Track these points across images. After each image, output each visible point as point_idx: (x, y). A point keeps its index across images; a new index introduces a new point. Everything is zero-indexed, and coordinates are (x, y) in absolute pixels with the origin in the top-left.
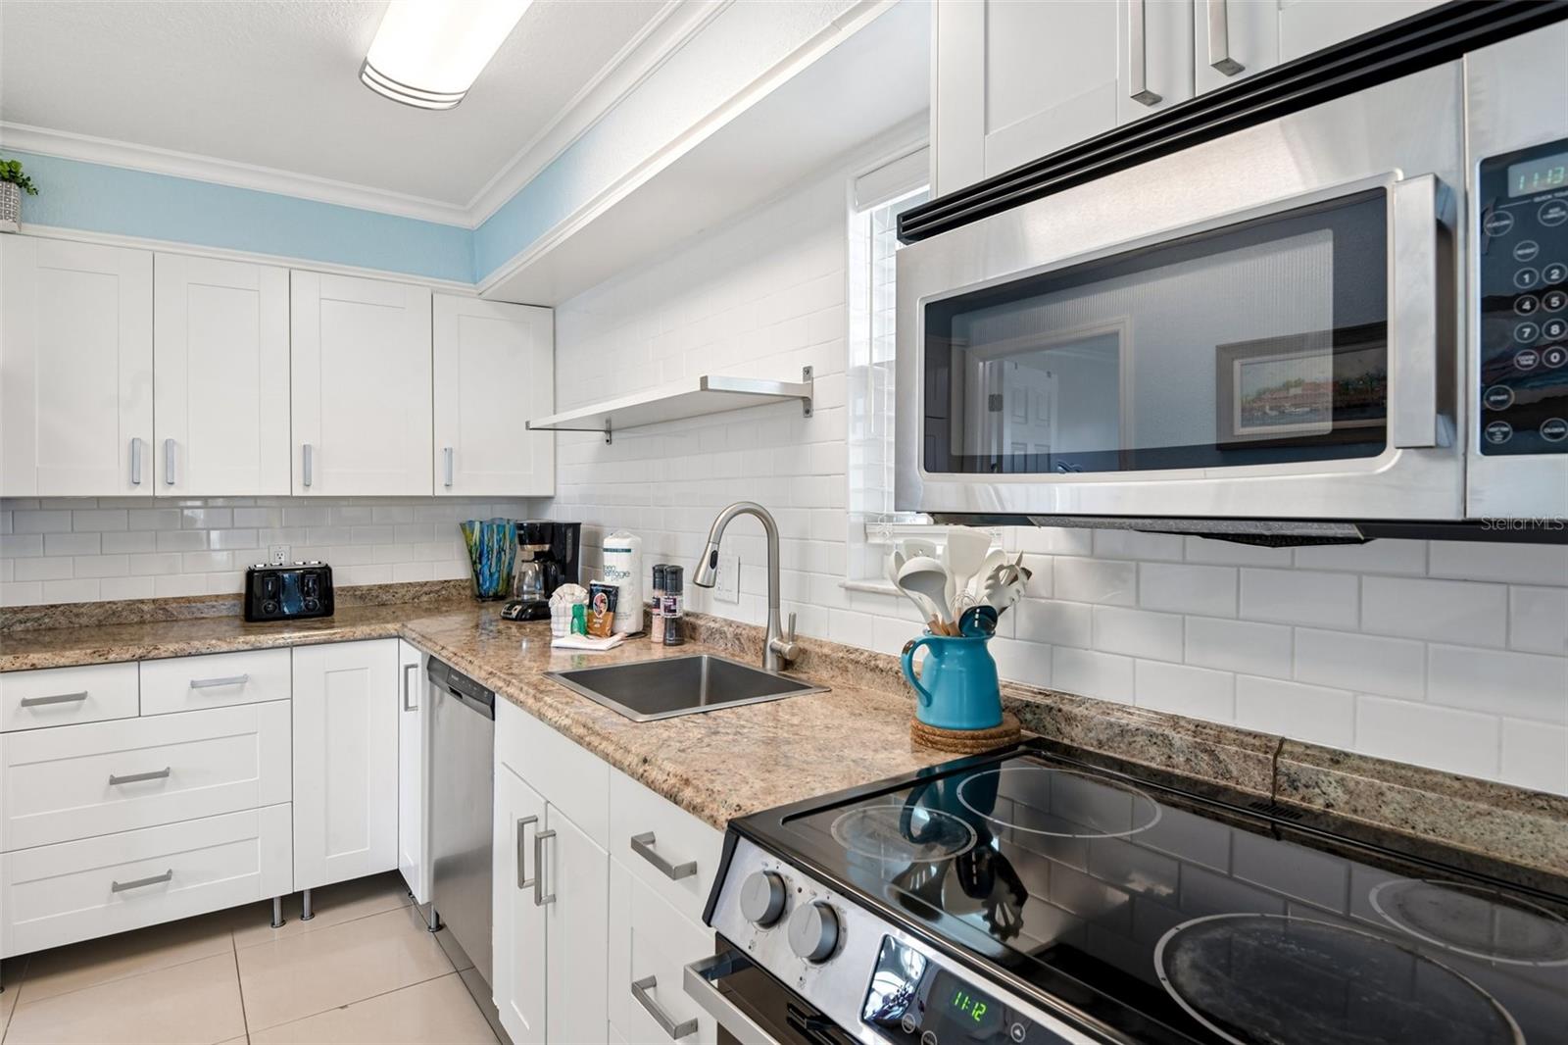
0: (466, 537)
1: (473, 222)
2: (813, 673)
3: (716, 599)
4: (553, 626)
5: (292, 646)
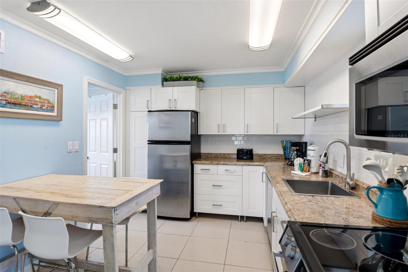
0: (282, 144)
1: (283, 70)
2: (360, 192)
3: (339, 166)
4: (295, 168)
5: (242, 165)
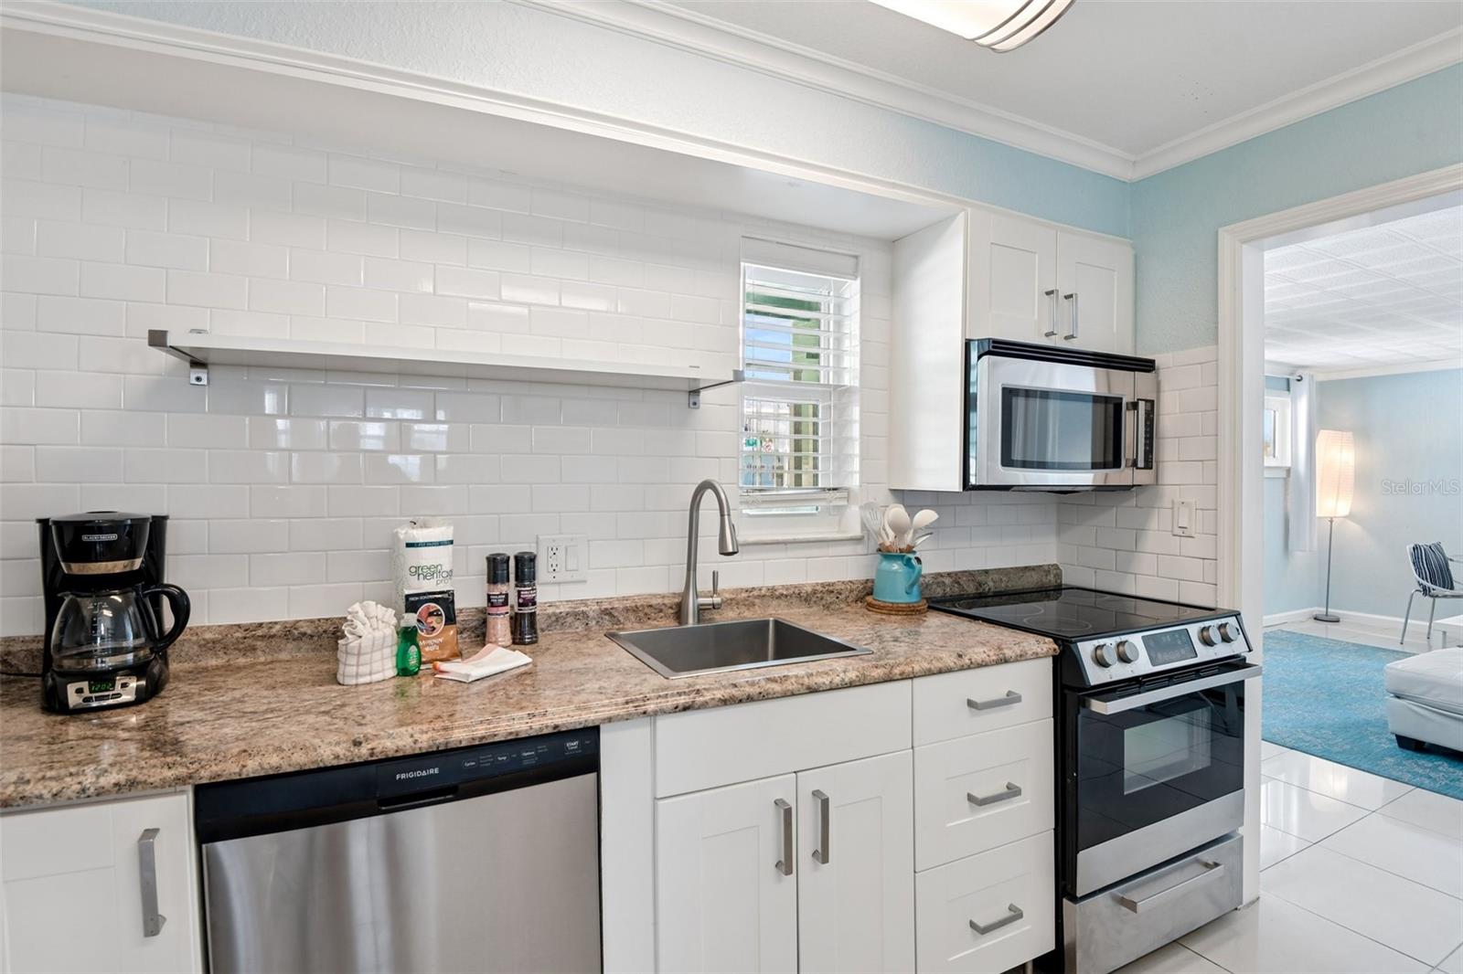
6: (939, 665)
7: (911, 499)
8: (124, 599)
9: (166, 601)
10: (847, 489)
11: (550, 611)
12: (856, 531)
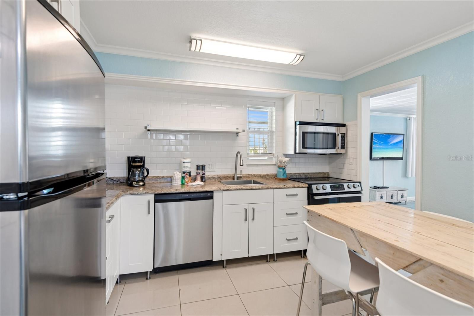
6: (279, 187)
7: (286, 155)
8: (140, 170)
9: (145, 170)
10: (273, 154)
11: (208, 176)
12: (274, 163)
